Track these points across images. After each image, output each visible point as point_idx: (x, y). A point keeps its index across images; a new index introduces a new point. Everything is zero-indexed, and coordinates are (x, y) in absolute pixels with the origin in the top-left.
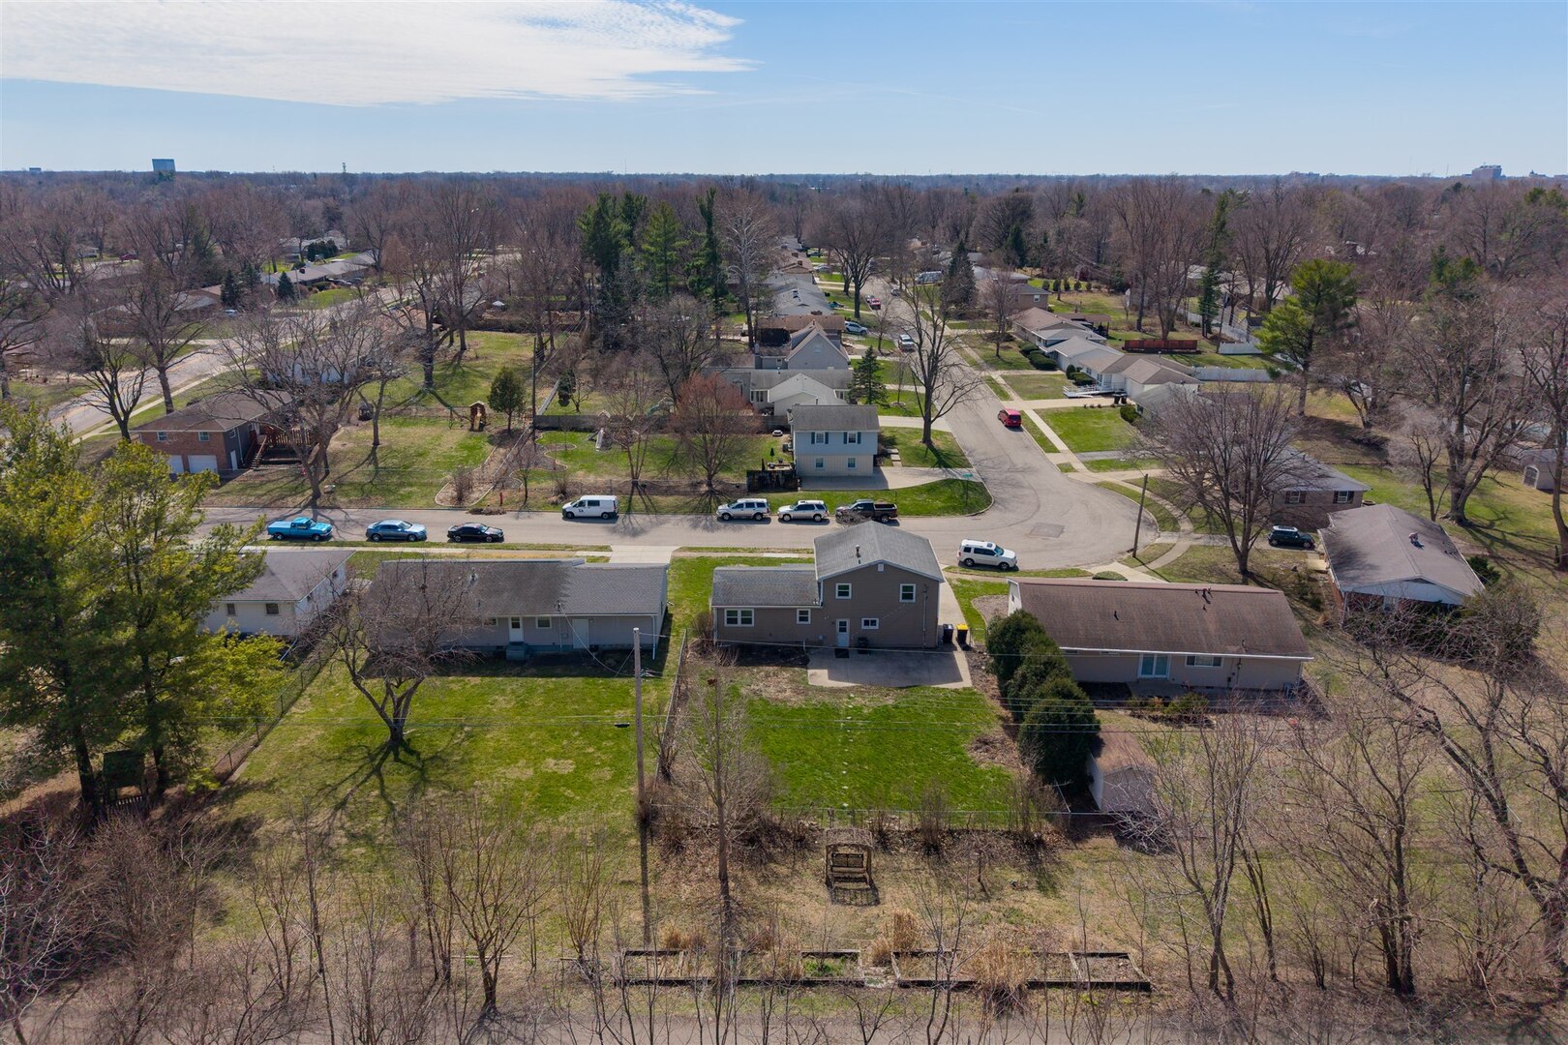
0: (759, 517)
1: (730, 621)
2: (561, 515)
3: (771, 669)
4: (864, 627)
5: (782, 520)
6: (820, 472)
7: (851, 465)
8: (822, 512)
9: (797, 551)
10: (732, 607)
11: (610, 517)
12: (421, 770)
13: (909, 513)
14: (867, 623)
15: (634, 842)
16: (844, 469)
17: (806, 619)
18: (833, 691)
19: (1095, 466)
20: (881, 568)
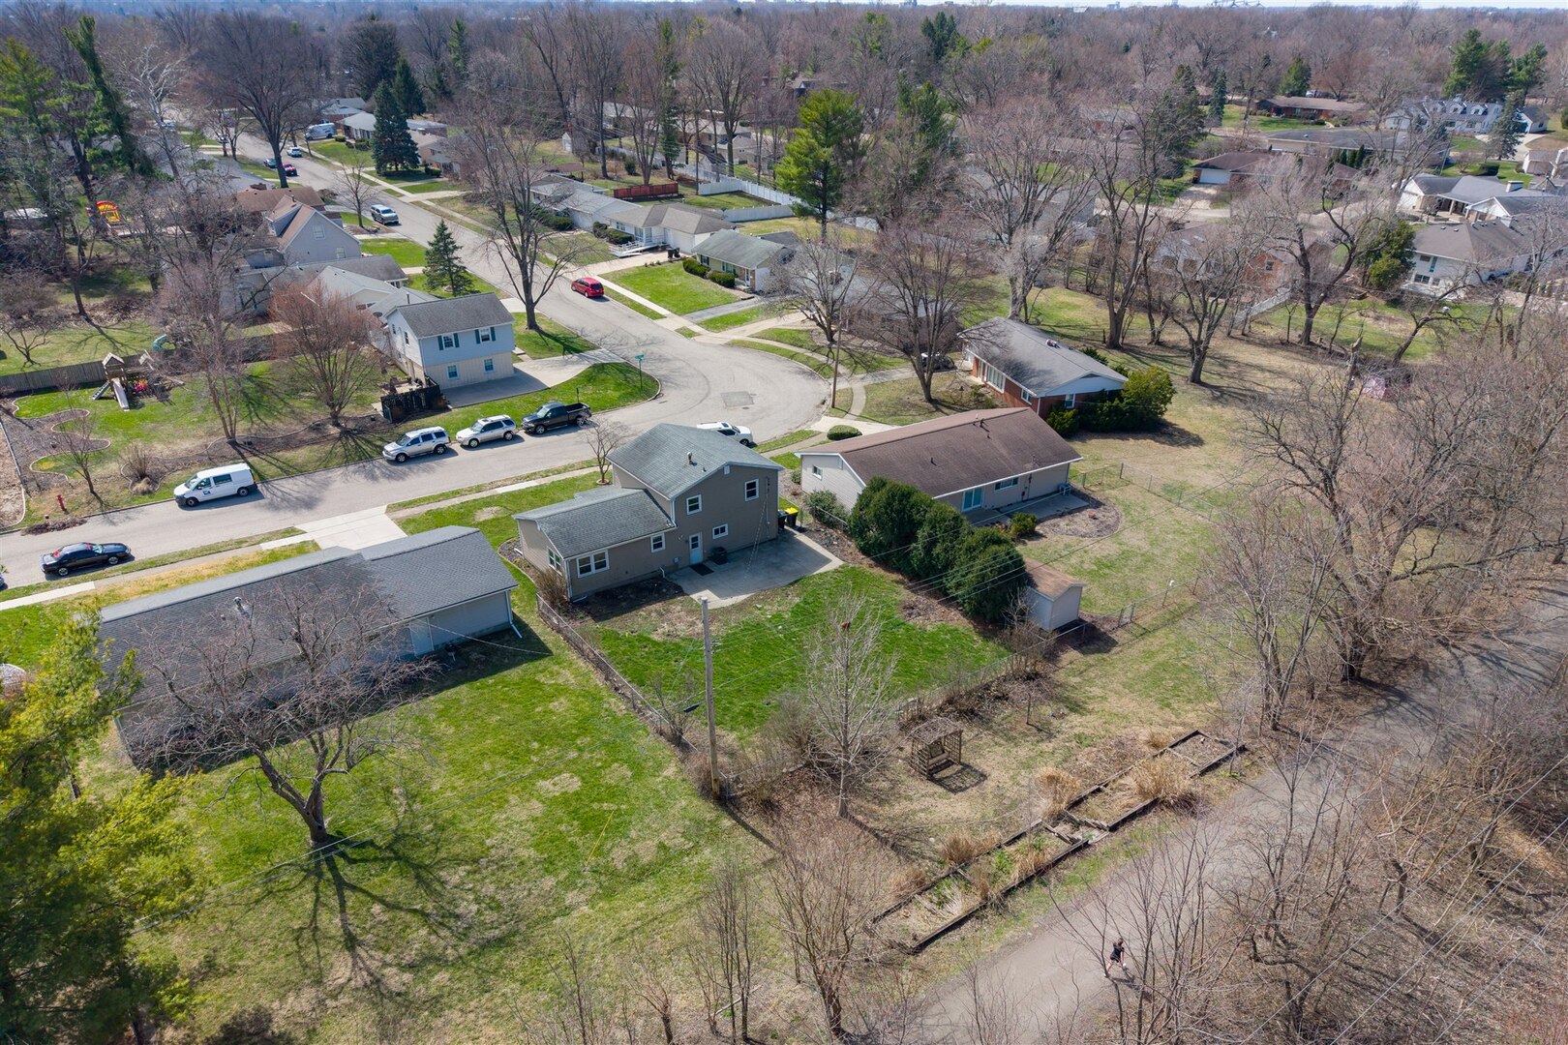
0: (441, 450)
1: (583, 571)
3: (658, 606)
4: (715, 537)
5: (468, 447)
9: (528, 478)
11: (249, 493)
12: (398, 858)
14: (717, 532)
15: (727, 822)
16: (482, 375)
17: (660, 545)
18: (739, 608)
19: (713, 325)
20: (727, 471)
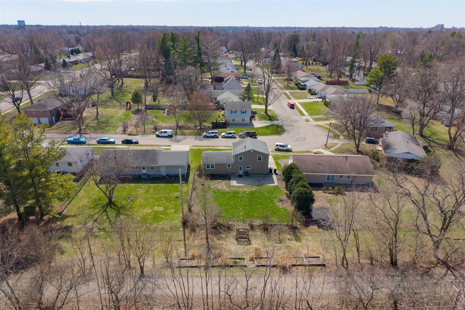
0: (215, 137)
1: (207, 167)
2: (155, 136)
3: (220, 181)
4: (247, 169)
5: (222, 137)
6: (234, 122)
7: (243, 120)
8: (234, 135)
9: (227, 147)
10: (208, 164)
11: (170, 136)
12: (118, 210)
13: (260, 135)
14: (247, 167)
15: (181, 229)
16: (241, 122)
17: (230, 167)
18: (238, 187)
19: (316, 120)
20: (252, 151)
